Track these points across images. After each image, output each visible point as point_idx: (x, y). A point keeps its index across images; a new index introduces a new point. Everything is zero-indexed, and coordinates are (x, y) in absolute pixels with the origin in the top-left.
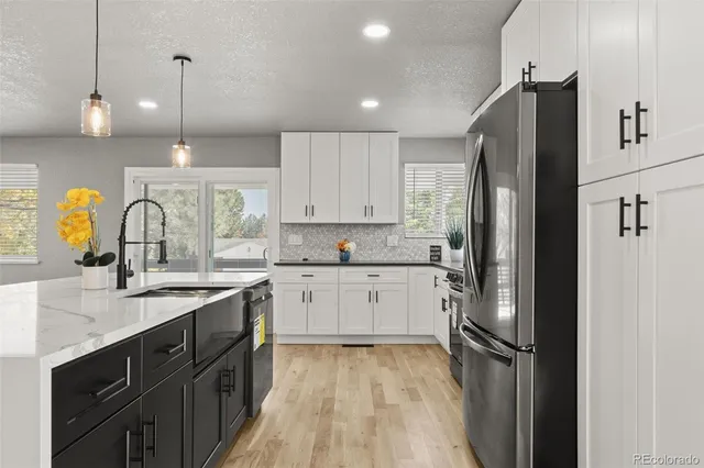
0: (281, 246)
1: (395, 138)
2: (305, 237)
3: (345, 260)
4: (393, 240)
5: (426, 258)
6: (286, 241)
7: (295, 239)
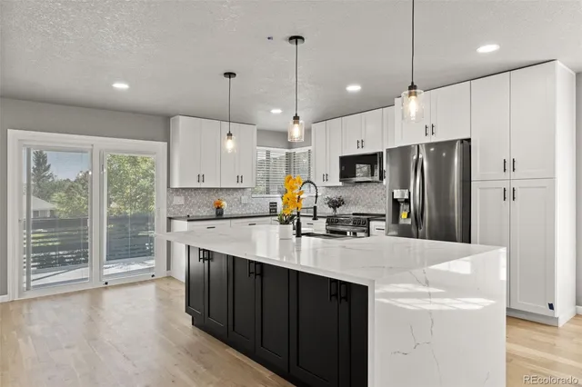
0: (168, 206)
1: (255, 128)
2: (186, 199)
3: (219, 215)
4: (244, 199)
5: (267, 211)
6: (171, 202)
7: (179, 200)
